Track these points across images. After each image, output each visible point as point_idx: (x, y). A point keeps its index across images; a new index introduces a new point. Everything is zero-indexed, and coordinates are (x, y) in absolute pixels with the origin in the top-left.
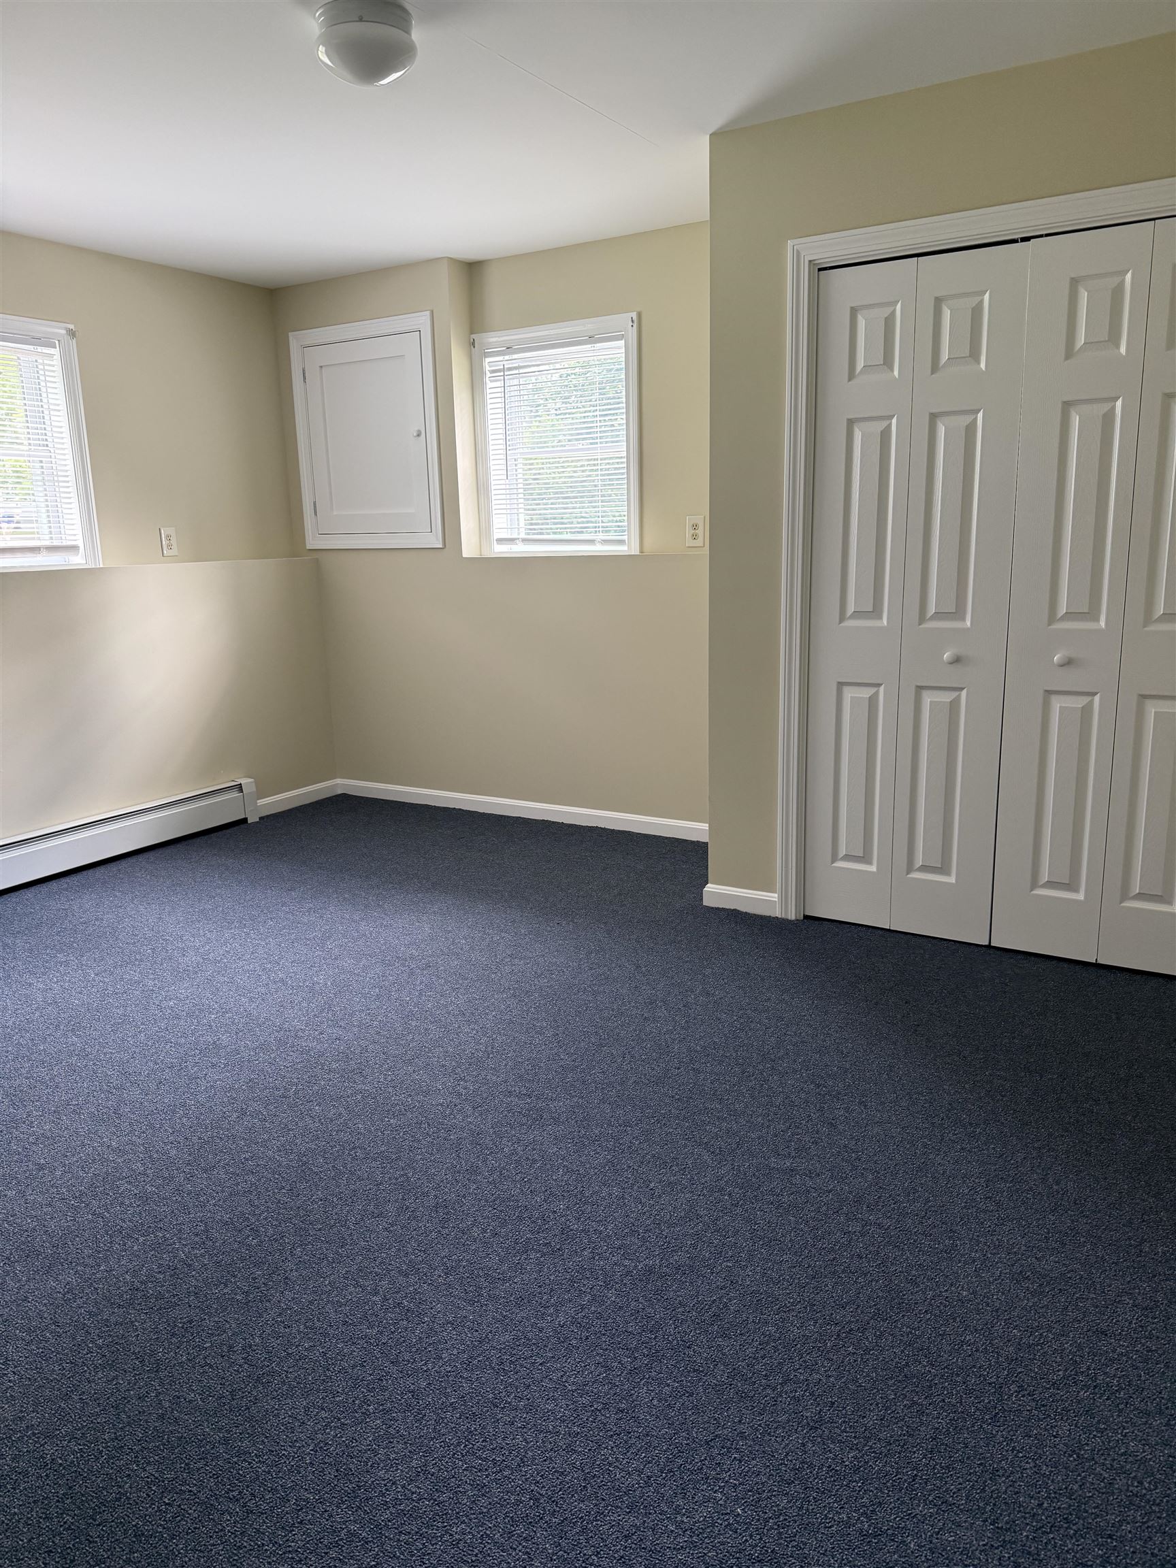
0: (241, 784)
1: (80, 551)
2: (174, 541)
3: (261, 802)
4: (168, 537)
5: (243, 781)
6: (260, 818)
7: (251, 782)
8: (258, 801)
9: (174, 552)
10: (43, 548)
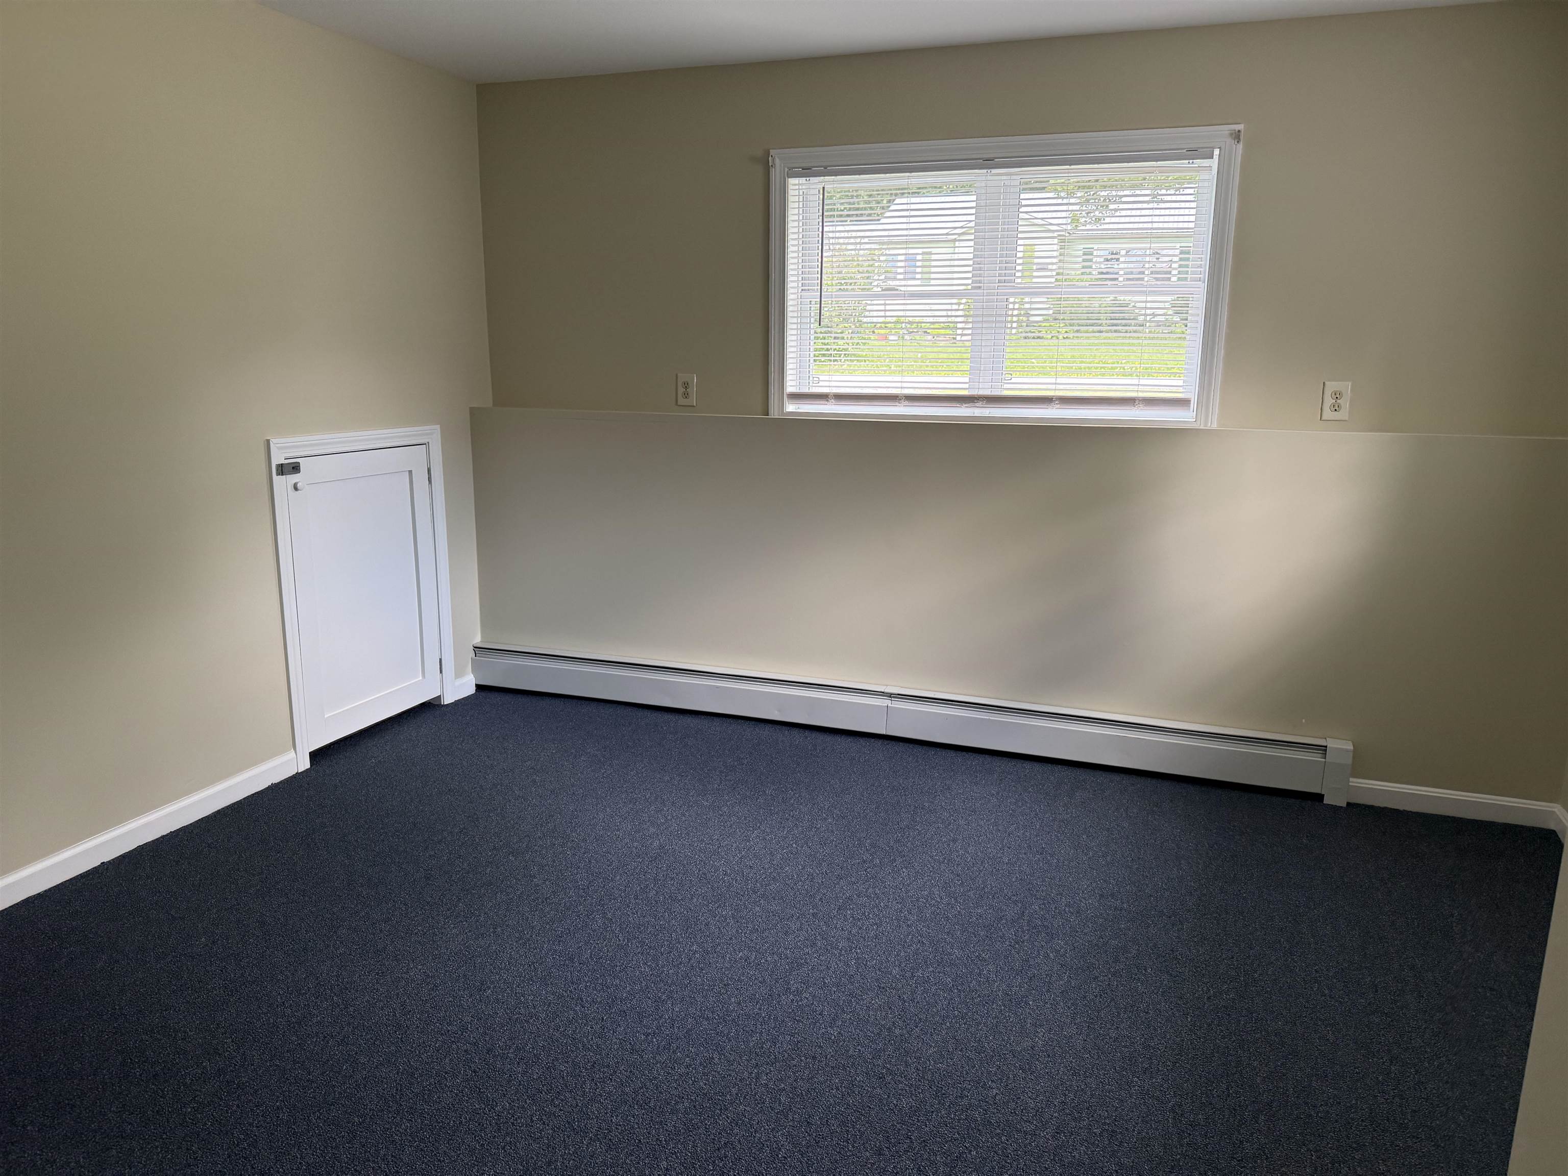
0: (1326, 747)
1: (1192, 405)
2: (1345, 402)
3: (1355, 782)
4: (1337, 395)
5: (1331, 744)
6: (1348, 804)
7: (1347, 751)
8: (1351, 779)
9: (1343, 414)
10: (1140, 400)
